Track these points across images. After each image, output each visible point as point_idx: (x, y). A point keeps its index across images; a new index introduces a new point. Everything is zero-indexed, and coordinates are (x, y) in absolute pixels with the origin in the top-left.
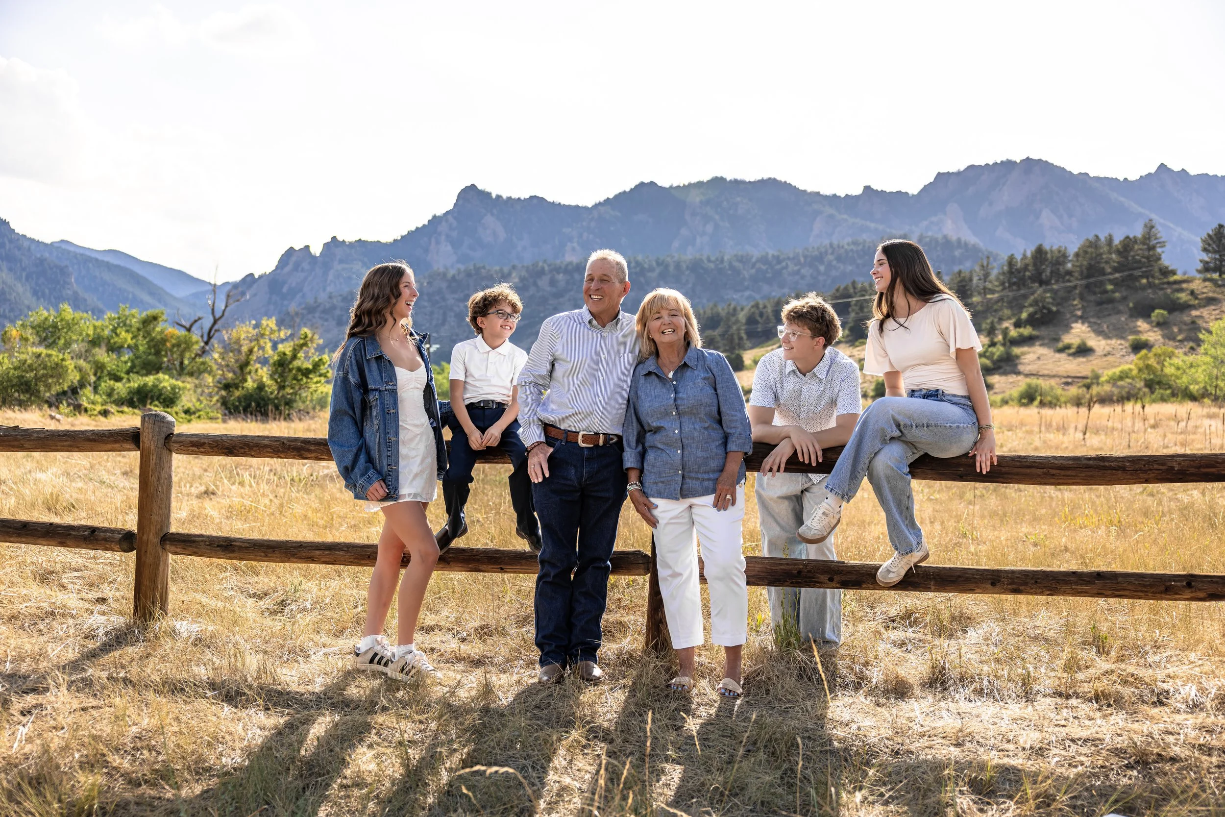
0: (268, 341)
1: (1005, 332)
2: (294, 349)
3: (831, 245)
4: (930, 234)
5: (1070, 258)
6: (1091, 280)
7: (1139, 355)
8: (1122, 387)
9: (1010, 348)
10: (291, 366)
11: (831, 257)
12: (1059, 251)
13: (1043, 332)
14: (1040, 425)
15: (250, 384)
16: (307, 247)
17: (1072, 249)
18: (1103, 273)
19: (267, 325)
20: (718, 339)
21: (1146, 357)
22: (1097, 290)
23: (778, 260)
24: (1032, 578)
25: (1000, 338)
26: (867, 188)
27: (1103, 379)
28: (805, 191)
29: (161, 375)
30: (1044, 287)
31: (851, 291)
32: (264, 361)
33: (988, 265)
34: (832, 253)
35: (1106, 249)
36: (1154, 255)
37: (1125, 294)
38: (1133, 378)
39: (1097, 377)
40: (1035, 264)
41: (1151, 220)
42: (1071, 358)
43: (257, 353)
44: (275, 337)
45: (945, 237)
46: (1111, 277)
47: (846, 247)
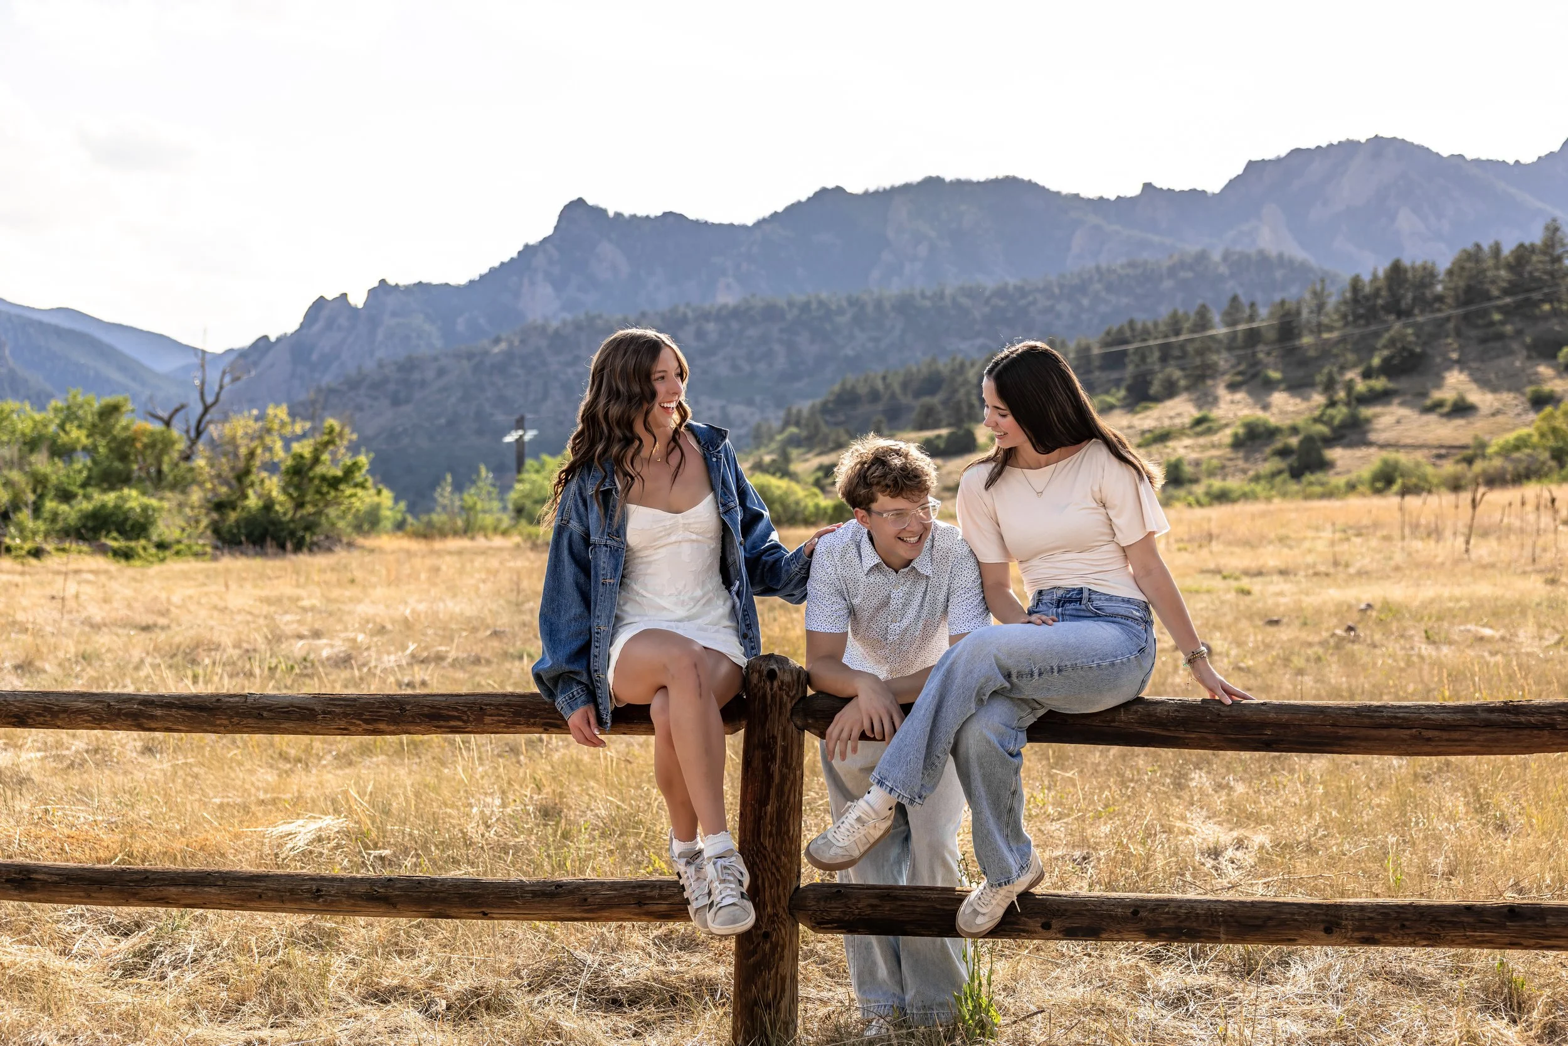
0: (277, 438)
1: (1349, 386)
2: (316, 450)
3: (1098, 269)
4: (1238, 248)
5: (1441, 277)
6: (1473, 308)
7: (1542, 414)
8: (1519, 460)
9: (1356, 408)
10: (311, 474)
11: (1098, 286)
12: (1424, 268)
13: (1403, 383)
14: (1402, 529)
15: (253, 501)
16: (344, 295)
17: (1443, 263)
18: (1489, 298)
19: (276, 416)
20: (940, 408)
21: (1551, 416)
22: (1480, 322)
23: (1022, 292)
24: (1396, 919)
25: (1342, 394)
26: (1147, 186)
27: (1490, 451)
28: (1058, 193)
29: (126, 491)
30: (1404, 320)
31: (1128, 334)
32: (272, 467)
33: (1323, 289)
34: (1100, 281)
35: (1490, 263)
36: (1561, 269)
37: (1519, 325)
38: (1534, 447)
39: (1483, 446)
40: (1390, 288)
41: (1554, 220)
42: (1444, 420)
43: (261, 456)
44: (287, 431)
45: (1261, 252)
46: (1500, 303)
47: (1120, 271)
